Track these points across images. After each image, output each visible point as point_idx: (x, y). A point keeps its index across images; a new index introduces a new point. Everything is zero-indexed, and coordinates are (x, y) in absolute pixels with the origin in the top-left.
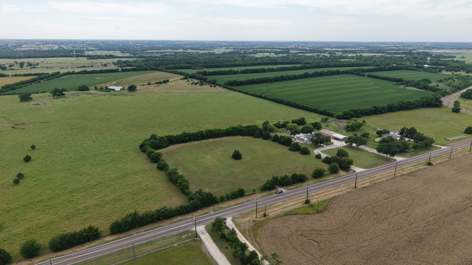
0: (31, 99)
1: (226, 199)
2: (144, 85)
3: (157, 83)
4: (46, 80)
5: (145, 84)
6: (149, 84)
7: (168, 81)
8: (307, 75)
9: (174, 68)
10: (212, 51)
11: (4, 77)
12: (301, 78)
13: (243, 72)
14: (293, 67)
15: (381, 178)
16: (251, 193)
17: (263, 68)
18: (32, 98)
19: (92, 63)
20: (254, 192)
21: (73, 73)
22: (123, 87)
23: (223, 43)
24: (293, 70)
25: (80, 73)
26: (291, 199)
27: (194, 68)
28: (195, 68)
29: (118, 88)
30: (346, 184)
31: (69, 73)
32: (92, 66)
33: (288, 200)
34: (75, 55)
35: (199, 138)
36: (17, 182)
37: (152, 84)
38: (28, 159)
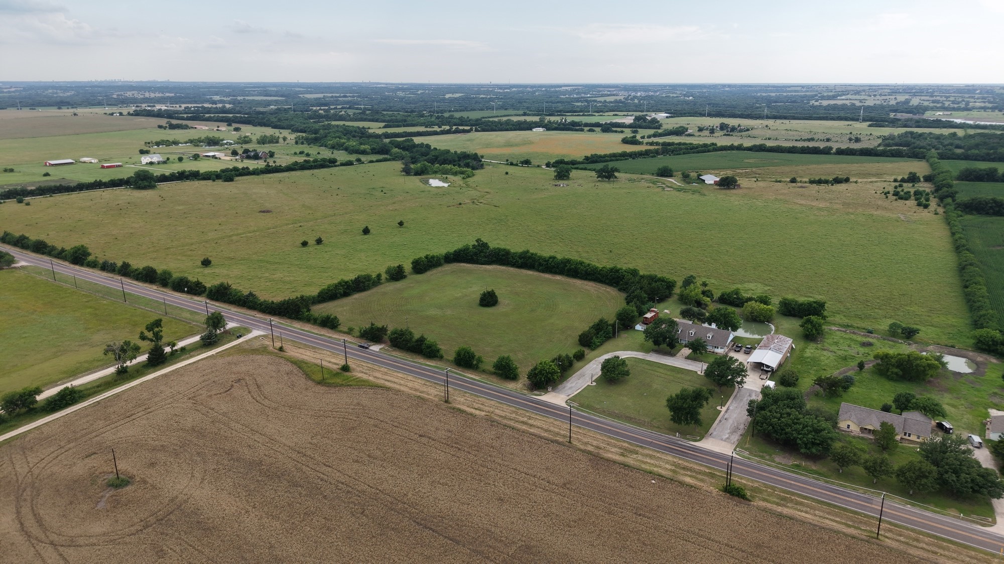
5: (783, 179)
6: (793, 181)
7: (847, 180)
11: (636, 144)
19: (851, 133)
20: (350, 332)
33: (344, 356)
34: (861, 117)
35: (540, 268)
36: (305, 244)
37: (801, 182)
38: (366, 231)
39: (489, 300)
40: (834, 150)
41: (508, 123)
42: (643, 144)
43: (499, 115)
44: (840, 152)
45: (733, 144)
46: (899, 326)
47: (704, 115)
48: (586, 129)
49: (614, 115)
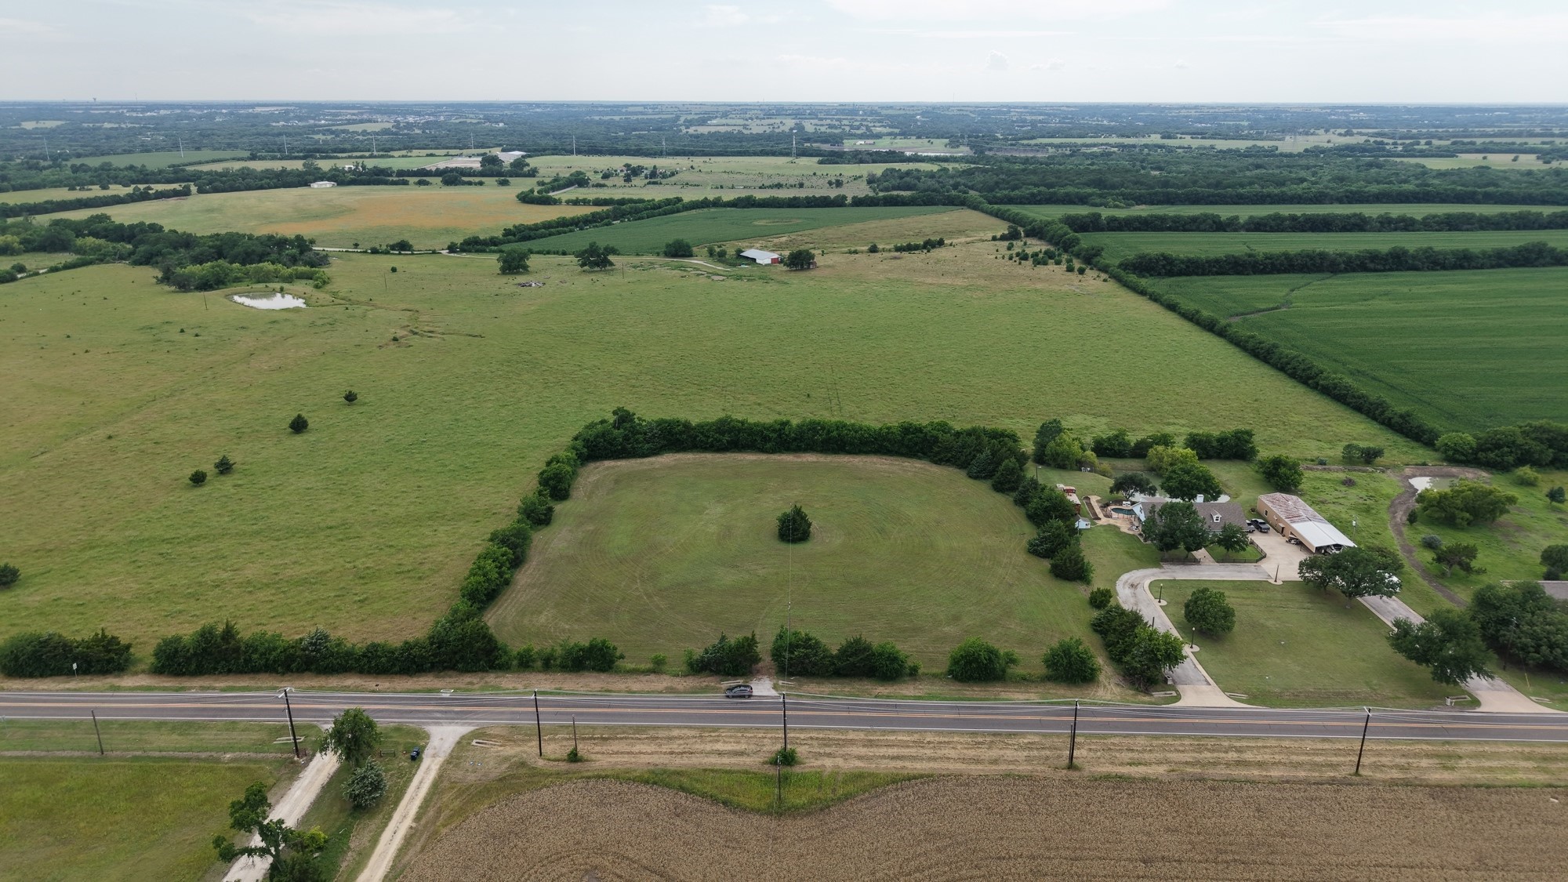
0: (525, 268)
1: (539, 664)
2: (856, 252)
3: (899, 249)
4: (629, 220)
5: (858, 248)
6: (874, 250)
7: (941, 243)
8: (1534, 256)
9: (1028, 199)
10: (1266, 144)
11: (549, 204)
12: (1499, 266)
13: (1257, 226)
14: (1512, 214)
15: (1260, 765)
16: (643, 666)
17: (1355, 215)
18: (528, 267)
20: (658, 667)
21: (717, 203)
22: (781, 255)
23: (1358, 112)
24: (1509, 229)
25: (734, 204)
26: (746, 729)
27: (1098, 201)
28: (1103, 201)
29: (764, 257)
30: (1048, 742)
31: (704, 204)
32: (801, 185)
33: (730, 729)
34: (794, 151)
36: (198, 479)
37: (884, 250)
38: (299, 426)
39: (794, 529)
40: (849, 201)
41: (245, 174)
42: (560, 203)
43: (203, 160)
44: (858, 202)
45: (706, 198)
46: (1357, 448)
47: (571, 152)
48: (412, 180)
49: (428, 155)
